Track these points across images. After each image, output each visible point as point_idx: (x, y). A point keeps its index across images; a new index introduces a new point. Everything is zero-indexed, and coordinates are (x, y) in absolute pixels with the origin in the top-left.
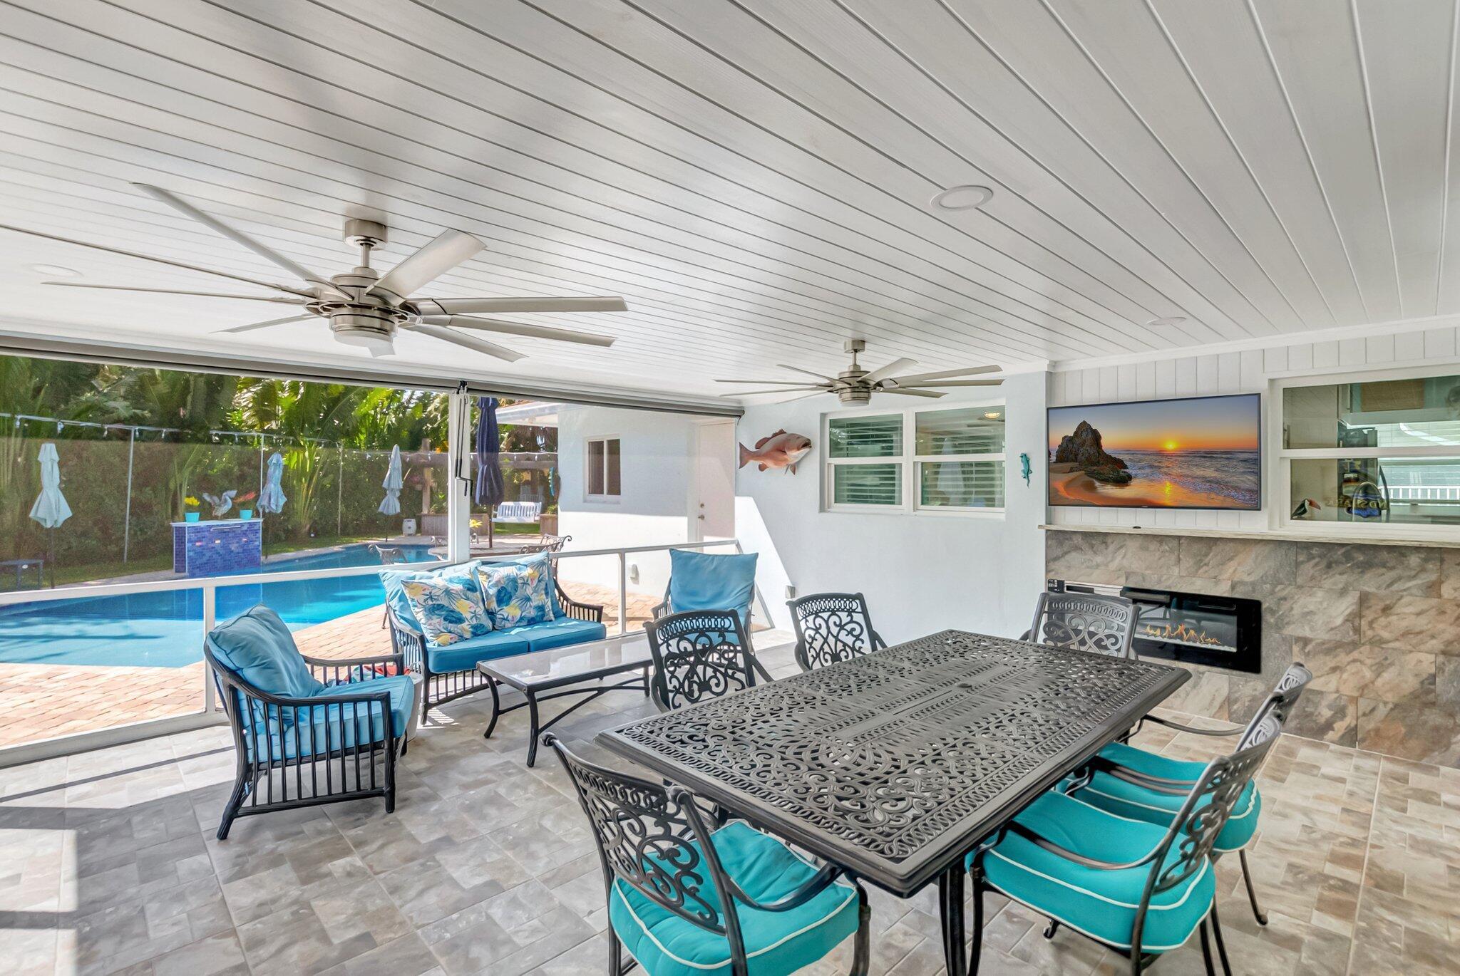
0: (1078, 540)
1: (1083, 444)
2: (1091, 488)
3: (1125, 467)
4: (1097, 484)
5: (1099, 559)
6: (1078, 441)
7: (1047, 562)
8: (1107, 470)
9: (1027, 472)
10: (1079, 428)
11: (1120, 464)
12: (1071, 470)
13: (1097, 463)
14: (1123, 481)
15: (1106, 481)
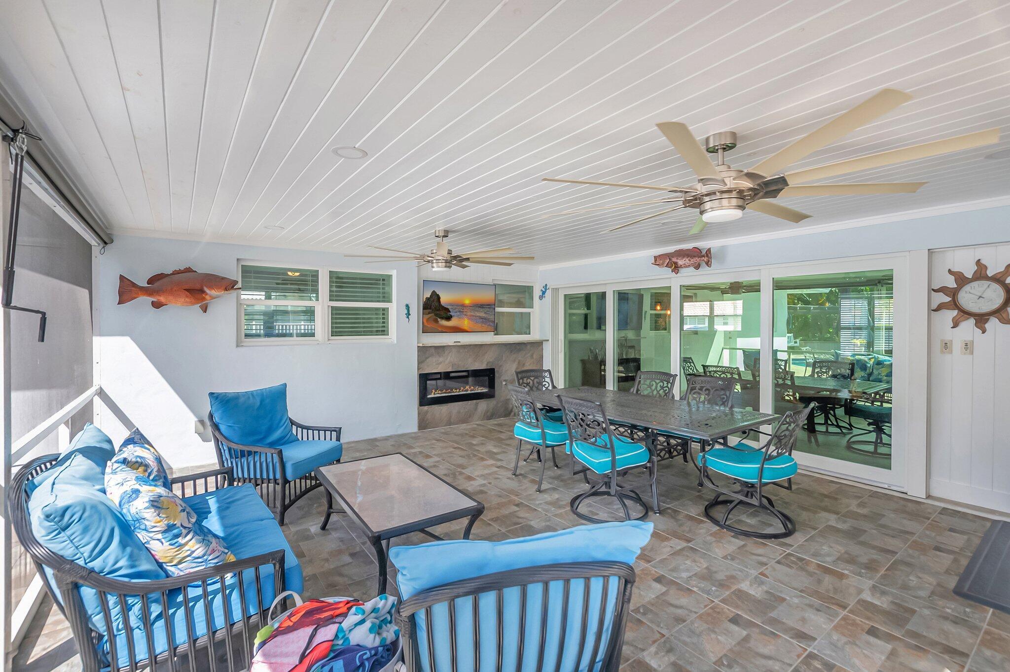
0: (433, 350)
1: (434, 301)
2: (436, 321)
3: (450, 312)
4: (439, 320)
5: (441, 359)
6: (432, 300)
7: (418, 364)
8: (442, 313)
9: (408, 314)
10: (432, 294)
11: (447, 310)
12: (429, 313)
13: (439, 310)
14: (449, 318)
15: (442, 318)
